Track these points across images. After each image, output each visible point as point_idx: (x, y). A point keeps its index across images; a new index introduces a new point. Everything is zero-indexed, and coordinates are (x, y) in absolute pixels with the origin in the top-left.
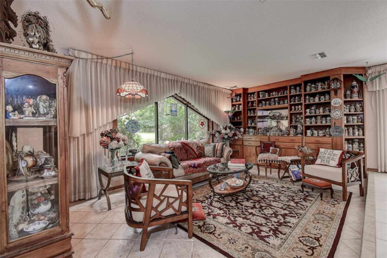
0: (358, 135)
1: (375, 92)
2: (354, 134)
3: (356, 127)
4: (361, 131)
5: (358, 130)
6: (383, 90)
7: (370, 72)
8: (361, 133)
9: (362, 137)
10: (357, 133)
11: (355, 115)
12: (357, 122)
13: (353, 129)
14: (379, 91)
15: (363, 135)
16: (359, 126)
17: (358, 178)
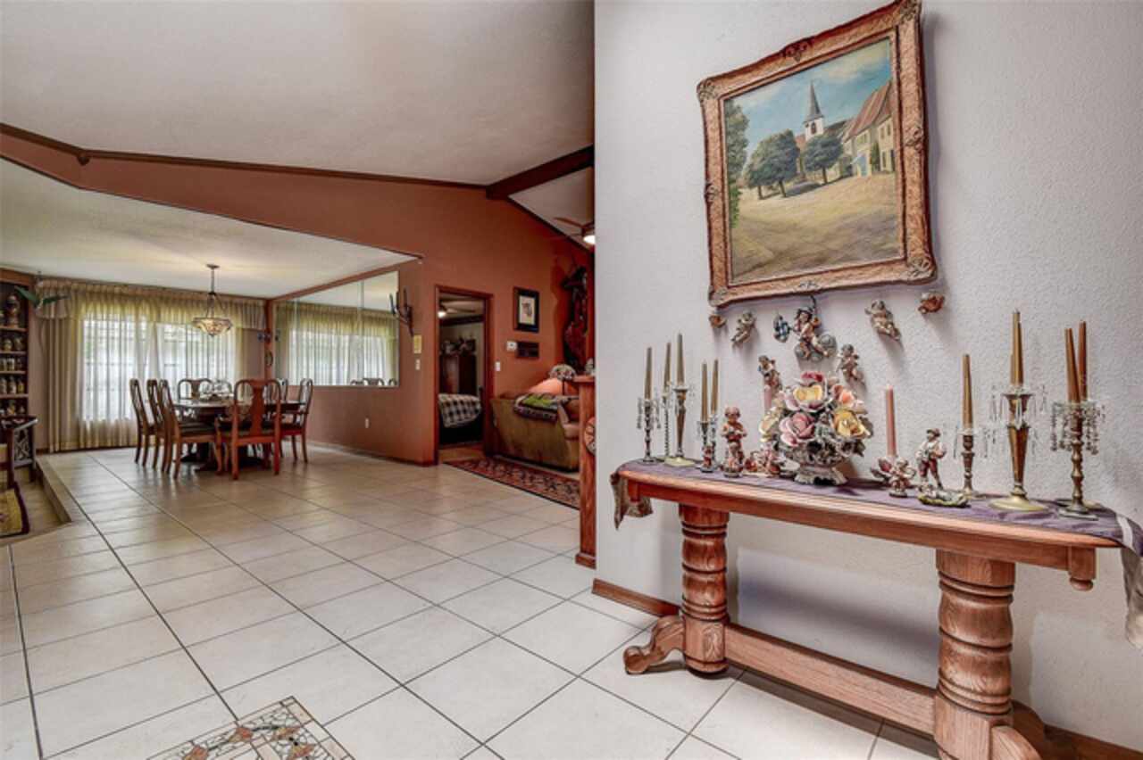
0: (18, 392)
1: (48, 321)
2: (9, 390)
3: (12, 378)
4: (22, 385)
5: (17, 384)
6: (60, 320)
7: (41, 284)
8: (22, 389)
9: (22, 395)
10: (14, 388)
11: (12, 356)
12: (16, 369)
13: (9, 381)
14: (54, 321)
15: (26, 391)
16: (17, 377)
17: (27, 453)
